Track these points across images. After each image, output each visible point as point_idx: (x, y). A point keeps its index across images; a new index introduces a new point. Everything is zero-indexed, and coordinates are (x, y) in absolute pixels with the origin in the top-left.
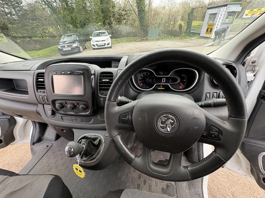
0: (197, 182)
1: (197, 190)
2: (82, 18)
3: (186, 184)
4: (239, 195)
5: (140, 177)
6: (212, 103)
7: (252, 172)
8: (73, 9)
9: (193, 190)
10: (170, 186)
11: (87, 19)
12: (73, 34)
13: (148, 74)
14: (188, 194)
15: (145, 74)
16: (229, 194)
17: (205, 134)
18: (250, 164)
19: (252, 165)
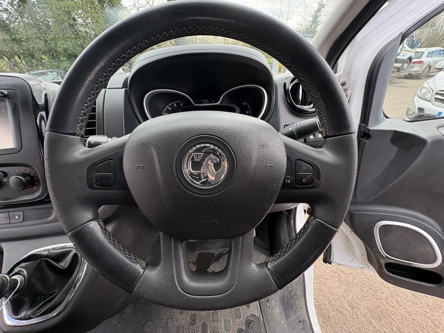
0: (297, 298)
1: (299, 314)
2: (67, 43)
3: (280, 309)
4: (359, 303)
5: (193, 321)
6: (294, 130)
7: (370, 259)
8: (48, 26)
9: (293, 317)
10: (253, 321)
11: (79, 47)
12: (50, 72)
13: (182, 105)
14: (286, 326)
15: (175, 105)
16: (346, 306)
17: (289, 181)
18: (366, 248)
19: (368, 248)
